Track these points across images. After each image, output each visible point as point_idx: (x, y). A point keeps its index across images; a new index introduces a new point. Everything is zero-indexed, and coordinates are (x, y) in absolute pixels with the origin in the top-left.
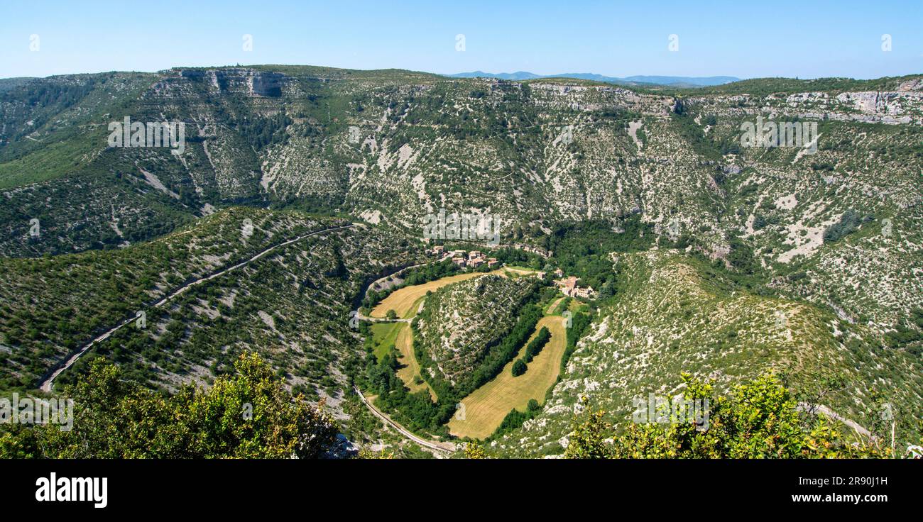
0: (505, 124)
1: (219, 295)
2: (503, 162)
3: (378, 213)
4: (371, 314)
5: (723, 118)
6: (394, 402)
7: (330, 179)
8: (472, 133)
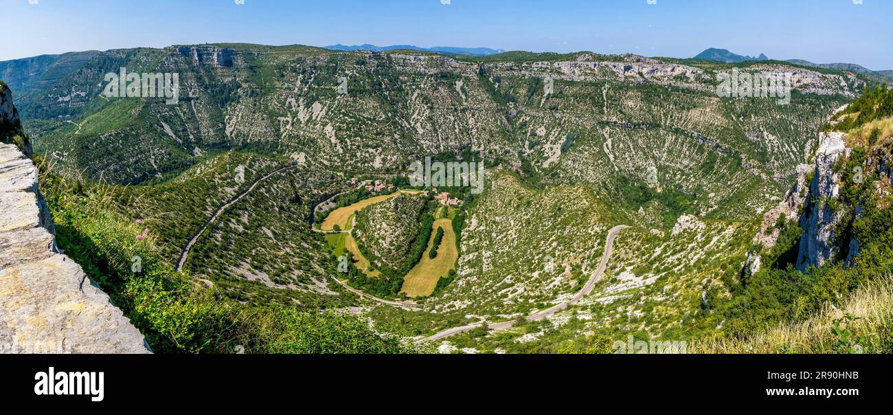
0: (380, 85)
1: (239, 215)
2: (385, 113)
3: (303, 154)
4: (322, 227)
5: (504, 78)
6: (361, 283)
7: (269, 129)
8: (361, 92)
